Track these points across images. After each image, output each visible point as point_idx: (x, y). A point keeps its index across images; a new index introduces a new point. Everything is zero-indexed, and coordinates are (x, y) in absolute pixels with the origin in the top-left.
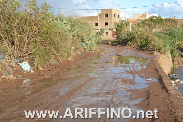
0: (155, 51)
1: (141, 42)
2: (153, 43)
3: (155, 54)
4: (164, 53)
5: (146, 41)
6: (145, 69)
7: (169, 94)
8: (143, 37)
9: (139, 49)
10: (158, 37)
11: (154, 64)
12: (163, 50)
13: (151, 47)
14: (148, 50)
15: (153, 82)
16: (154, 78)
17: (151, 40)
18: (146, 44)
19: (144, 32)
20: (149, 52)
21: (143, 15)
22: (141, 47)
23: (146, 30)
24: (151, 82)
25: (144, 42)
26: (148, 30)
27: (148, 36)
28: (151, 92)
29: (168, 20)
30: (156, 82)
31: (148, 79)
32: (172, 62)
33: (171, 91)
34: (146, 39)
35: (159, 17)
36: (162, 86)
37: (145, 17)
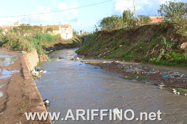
0: (23, 50)
1: (13, 44)
2: (22, 44)
3: (23, 53)
4: (30, 51)
5: (17, 43)
6: (12, 64)
7: (25, 79)
8: (15, 41)
9: (11, 50)
10: (28, 40)
11: (20, 60)
12: (29, 49)
13: (20, 48)
14: (18, 50)
15: (16, 73)
16: (17, 70)
17: (21, 43)
18: (17, 46)
19: (16, 36)
20: (19, 52)
21: (16, 23)
22: (13, 48)
23: (18, 34)
24: (14, 73)
25: (16, 44)
26: (20, 35)
27: (18, 39)
28: (12, 79)
29: (35, 27)
30: (18, 73)
31: (12, 71)
32: (38, 58)
33: (26, 78)
34: (17, 42)
35: (28, 25)
36: (21, 75)
37: (18, 24)
